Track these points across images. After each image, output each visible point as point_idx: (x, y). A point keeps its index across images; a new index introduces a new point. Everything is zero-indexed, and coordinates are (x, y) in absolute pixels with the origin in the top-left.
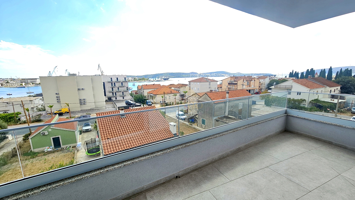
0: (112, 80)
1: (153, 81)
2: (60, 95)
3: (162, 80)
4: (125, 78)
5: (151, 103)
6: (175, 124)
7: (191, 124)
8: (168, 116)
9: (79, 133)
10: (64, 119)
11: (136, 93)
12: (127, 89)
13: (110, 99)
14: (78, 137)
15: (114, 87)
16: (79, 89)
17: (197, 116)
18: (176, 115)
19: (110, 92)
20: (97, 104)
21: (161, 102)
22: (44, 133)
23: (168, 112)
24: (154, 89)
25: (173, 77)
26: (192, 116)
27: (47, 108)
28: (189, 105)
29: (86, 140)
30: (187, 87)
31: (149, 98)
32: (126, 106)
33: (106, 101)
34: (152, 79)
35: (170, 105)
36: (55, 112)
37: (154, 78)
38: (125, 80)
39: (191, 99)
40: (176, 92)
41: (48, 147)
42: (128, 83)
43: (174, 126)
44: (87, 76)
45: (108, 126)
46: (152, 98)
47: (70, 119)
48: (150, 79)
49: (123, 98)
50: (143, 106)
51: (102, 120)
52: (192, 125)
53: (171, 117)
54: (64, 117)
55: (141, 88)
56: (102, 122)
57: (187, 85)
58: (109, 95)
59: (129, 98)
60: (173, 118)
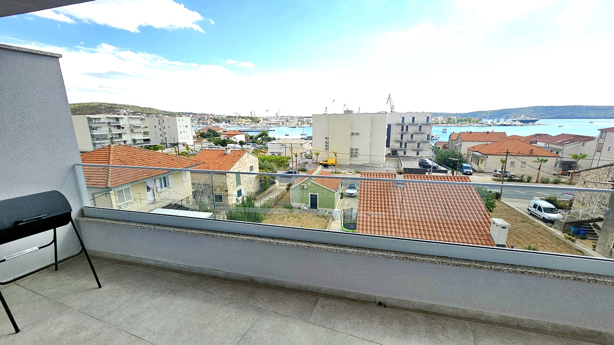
0: (403, 121)
1: (490, 126)
2: (330, 141)
3: (515, 123)
4: (428, 118)
5: (471, 171)
6: (505, 223)
7: (570, 239)
8: (505, 204)
9: (340, 197)
10: (328, 173)
11: (444, 147)
12: (428, 139)
13: (394, 153)
14: (338, 201)
15: (406, 133)
16: (352, 134)
17: (600, 224)
18: (527, 207)
19: (397, 141)
20: (373, 158)
21: (495, 171)
22: (304, 186)
23: (511, 196)
24: (485, 143)
25: (552, 116)
26: (580, 218)
27: (314, 156)
28: (580, 190)
29: (345, 208)
30: (588, 144)
31: (470, 159)
32: (419, 168)
33: (388, 156)
34: (489, 121)
35: (521, 181)
36: (321, 162)
37: (494, 119)
38: (428, 121)
39: (591, 176)
40: (545, 153)
41: (304, 204)
42: (431, 128)
43: (503, 228)
44: (367, 113)
45: (372, 196)
46: (477, 160)
47: (335, 175)
48: (484, 121)
49: (418, 154)
50: (453, 173)
51: (366, 184)
52: (573, 241)
53: (512, 209)
54: (329, 170)
55: (457, 138)
56: (366, 187)
57: (591, 139)
58: (394, 145)
59: (428, 155)
60: (517, 211)
